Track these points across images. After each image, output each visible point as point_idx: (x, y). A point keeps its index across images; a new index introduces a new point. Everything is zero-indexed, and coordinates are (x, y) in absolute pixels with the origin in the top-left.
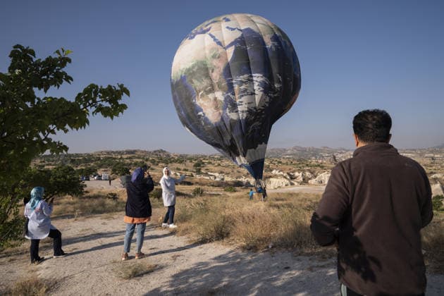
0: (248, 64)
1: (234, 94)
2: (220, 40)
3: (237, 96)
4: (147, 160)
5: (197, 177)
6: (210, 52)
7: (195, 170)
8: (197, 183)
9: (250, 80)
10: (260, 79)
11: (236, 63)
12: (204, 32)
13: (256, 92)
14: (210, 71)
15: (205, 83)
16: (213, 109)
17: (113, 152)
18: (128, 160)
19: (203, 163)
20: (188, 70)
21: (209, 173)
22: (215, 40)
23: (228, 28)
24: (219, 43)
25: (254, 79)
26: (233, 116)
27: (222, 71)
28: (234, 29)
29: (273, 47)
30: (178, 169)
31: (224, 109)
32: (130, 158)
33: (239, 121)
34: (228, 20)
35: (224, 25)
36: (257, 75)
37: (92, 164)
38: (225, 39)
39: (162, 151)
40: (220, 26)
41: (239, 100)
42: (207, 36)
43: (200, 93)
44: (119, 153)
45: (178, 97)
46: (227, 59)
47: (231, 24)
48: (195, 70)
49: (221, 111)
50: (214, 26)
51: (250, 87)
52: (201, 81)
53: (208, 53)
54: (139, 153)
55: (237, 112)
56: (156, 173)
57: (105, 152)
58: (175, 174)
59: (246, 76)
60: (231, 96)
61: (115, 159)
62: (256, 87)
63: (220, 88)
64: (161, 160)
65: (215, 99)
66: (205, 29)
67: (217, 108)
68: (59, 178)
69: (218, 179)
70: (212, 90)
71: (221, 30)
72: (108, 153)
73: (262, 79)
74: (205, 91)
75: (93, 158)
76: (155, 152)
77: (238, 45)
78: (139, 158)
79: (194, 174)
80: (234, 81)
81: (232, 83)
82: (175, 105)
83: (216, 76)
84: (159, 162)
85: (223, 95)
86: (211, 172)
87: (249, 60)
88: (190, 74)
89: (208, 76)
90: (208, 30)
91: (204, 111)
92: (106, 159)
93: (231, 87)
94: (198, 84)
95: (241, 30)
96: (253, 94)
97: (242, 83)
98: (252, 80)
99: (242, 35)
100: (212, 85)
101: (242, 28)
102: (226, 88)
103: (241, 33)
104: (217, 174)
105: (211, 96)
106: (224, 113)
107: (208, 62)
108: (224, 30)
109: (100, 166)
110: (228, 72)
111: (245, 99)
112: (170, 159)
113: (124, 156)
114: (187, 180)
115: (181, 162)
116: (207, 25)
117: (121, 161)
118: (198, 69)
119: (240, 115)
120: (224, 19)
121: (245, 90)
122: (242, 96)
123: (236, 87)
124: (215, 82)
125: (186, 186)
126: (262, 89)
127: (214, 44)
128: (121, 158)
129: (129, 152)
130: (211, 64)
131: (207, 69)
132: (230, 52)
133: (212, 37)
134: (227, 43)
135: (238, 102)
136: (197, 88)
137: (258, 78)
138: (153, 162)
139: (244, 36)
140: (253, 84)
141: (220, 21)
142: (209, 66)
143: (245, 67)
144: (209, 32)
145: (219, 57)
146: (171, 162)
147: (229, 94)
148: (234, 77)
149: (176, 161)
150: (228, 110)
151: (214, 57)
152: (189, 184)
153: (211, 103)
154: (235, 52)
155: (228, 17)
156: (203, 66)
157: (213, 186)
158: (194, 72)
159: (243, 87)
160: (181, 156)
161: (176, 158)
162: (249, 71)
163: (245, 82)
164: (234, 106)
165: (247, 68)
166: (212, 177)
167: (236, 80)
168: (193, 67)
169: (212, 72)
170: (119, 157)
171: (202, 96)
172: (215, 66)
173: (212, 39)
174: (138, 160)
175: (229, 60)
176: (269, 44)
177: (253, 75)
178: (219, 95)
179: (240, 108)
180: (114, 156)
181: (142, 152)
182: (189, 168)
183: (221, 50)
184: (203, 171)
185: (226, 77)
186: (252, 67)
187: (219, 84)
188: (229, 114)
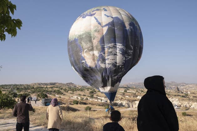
0: (115, 38)
1: (104, 53)
2: (100, 22)
3: (106, 55)
4: (61, 89)
5: (90, 100)
6: (94, 28)
7: (90, 96)
8: (90, 103)
9: (115, 47)
10: (120, 47)
11: (108, 36)
12: (91, 15)
13: (118, 54)
14: (93, 39)
15: (89, 45)
16: (91, 60)
17: (42, 83)
18: (50, 89)
19: (95, 91)
20: (80, 36)
21: (99, 98)
22: (97, 21)
23: (105, 15)
24: (100, 23)
25: (117, 46)
26: (103, 66)
27: (99, 40)
28: (109, 16)
29: (130, 30)
30: (80, 95)
31: (98, 61)
32: (52, 88)
33: (106, 69)
34: (106, 10)
35: (103, 13)
36: (119, 44)
37: (29, 91)
38: (103, 21)
39: (71, 83)
40: (101, 13)
41: (107, 57)
42: (93, 18)
43: (85, 50)
44: (46, 84)
45: (71, 49)
46: (103, 33)
47: (107, 13)
48: (84, 36)
49: (96, 62)
50: (98, 12)
51: (114, 50)
52: (86, 43)
53: (92, 28)
54: (57, 85)
55: (105, 63)
56: (66, 97)
57: (37, 83)
58: (77, 98)
59: (113, 44)
60: (103, 54)
61: (43, 88)
62: (118, 51)
63: (97, 49)
64: (70, 89)
65: (94, 55)
66: (92, 13)
67: (94, 60)
68: (4, 99)
69: (103, 101)
70: (92, 49)
71: (101, 15)
72: (39, 84)
73: (122, 47)
74: (88, 50)
75: (30, 87)
76: (67, 84)
77: (110, 26)
78: (57, 87)
79: (89, 98)
80: (105, 46)
81: (104, 47)
82: (69, 53)
83: (95, 42)
84: (69, 90)
85: (98, 53)
86: (100, 97)
87: (115, 35)
88: (81, 38)
89: (91, 41)
90: (94, 14)
91: (86, 60)
92: (38, 88)
93: (103, 49)
94: (85, 45)
95: (112, 17)
96: (115, 55)
97: (110, 48)
98: (116, 47)
99: (113, 20)
100: (92, 47)
101: (113, 17)
102: (101, 49)
103: (113, 19)
104: (103, 98)
105: (91, 53)
106: (97, 63)
107: (92, 33)
108: (103, 16)
109: (34, 92)
110: (102, 41)
111: (111, 57)
112: (75, 89)
113: (49, 86)
114: (84, 102)
115: (82, 91)
116: (93, 11)
117: (46, 89)
118: (85, 37)
119: (107, 65)
120: (104, 9)
121: (111, 52)
122: (109, 55)
123: (106, 50)
124: (94, 45)
125: (82, 105)
126: (121, 53)
127: (96, 23)
128: (47, 87)
129: (51, 84)
130: (94, 35)
131: (91, 37)
132: (105, 29)
133: (96, 19)
134: (104, 24)
135: (106, 58)
136: (84, 47)
137: (119, 46)
138: (65, 90)
139: (114, 21)
140: (116, 49)
141: (101, 10)
142: (92, 36)
143: (112, 39)
144: (94, 16)
145: (98, 32)
146: (76, 91)
147: (102, 53)
148: (106, 44)
149: (79, 90)
150: (100, 62)
151: (96, 31)
152: (85, 104)
153: (91, 57)
154: (108, 30)
155: (106, 8)
156: (89, 35)
157: (99, 105)
158: (83, 37)
159: (110, 50)
160: (83, 87)
161: (80, 88)
162: (115, 42)
163: (112, 48)
164: (104, 60)
165: (114, 40)
166: (99, 100)
167: (106, 46)
168: (83, 35)
169: (94, 39)
170: (45, 87)
171: (86, 52)
172: (96, 37)
173: (96, 21)
174: (56, 89)
175: (104, 34)
176: (128, 27)
177: (117, 44)
178: (96, 53)
179: (107, 62)
180: (42, 86)
181: (60, 84)
182: (86, 94)
183: (100, 28)
184: (95, 96)
185: (101, 43)
186: (116, 40)
187: (97, 47)
188: (100, 64)
